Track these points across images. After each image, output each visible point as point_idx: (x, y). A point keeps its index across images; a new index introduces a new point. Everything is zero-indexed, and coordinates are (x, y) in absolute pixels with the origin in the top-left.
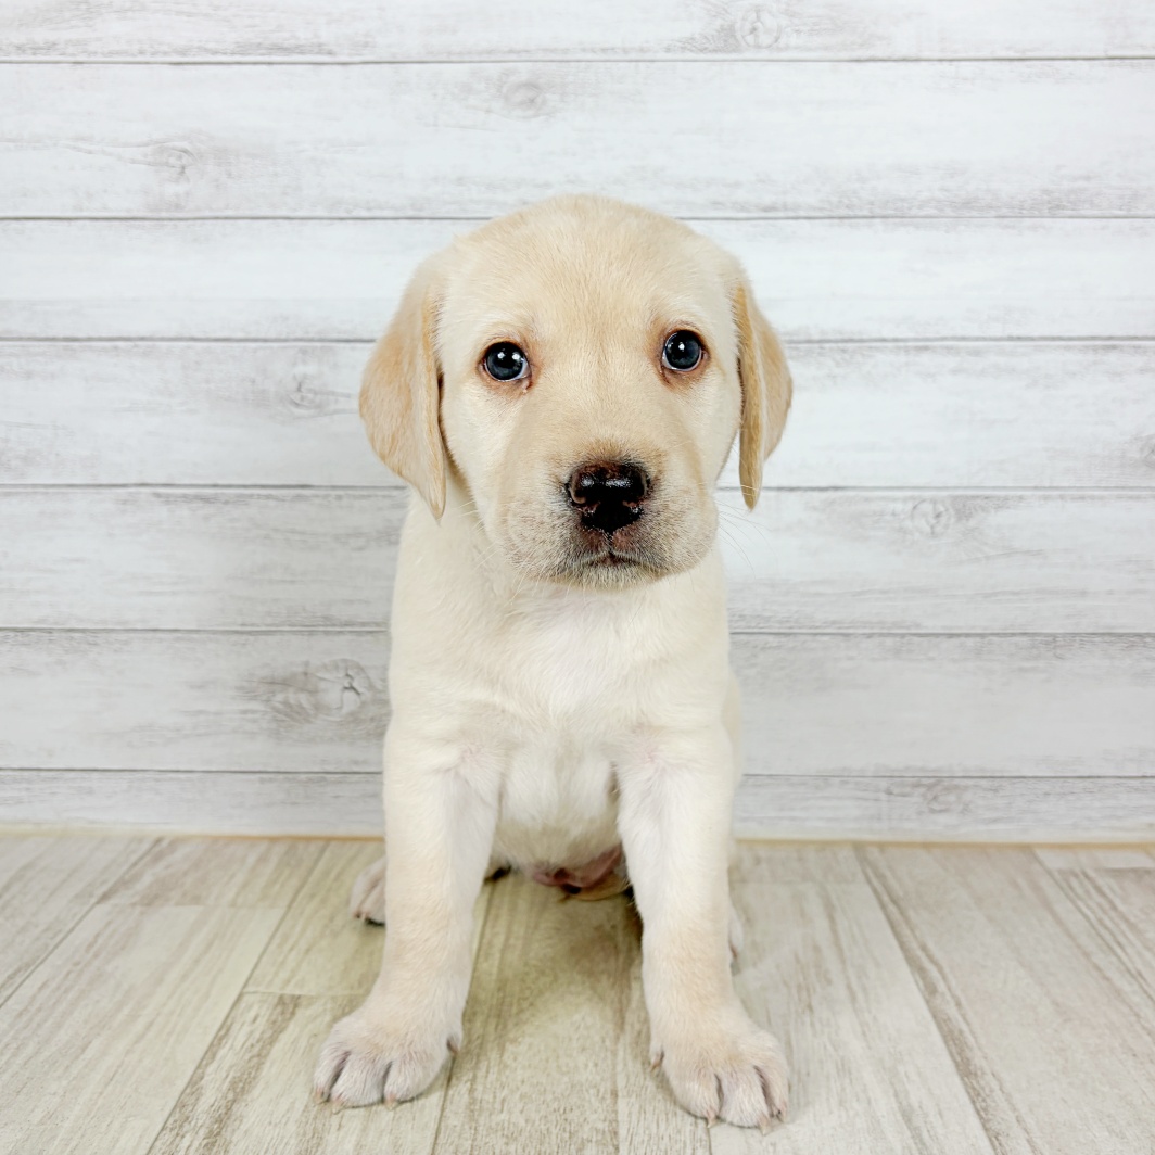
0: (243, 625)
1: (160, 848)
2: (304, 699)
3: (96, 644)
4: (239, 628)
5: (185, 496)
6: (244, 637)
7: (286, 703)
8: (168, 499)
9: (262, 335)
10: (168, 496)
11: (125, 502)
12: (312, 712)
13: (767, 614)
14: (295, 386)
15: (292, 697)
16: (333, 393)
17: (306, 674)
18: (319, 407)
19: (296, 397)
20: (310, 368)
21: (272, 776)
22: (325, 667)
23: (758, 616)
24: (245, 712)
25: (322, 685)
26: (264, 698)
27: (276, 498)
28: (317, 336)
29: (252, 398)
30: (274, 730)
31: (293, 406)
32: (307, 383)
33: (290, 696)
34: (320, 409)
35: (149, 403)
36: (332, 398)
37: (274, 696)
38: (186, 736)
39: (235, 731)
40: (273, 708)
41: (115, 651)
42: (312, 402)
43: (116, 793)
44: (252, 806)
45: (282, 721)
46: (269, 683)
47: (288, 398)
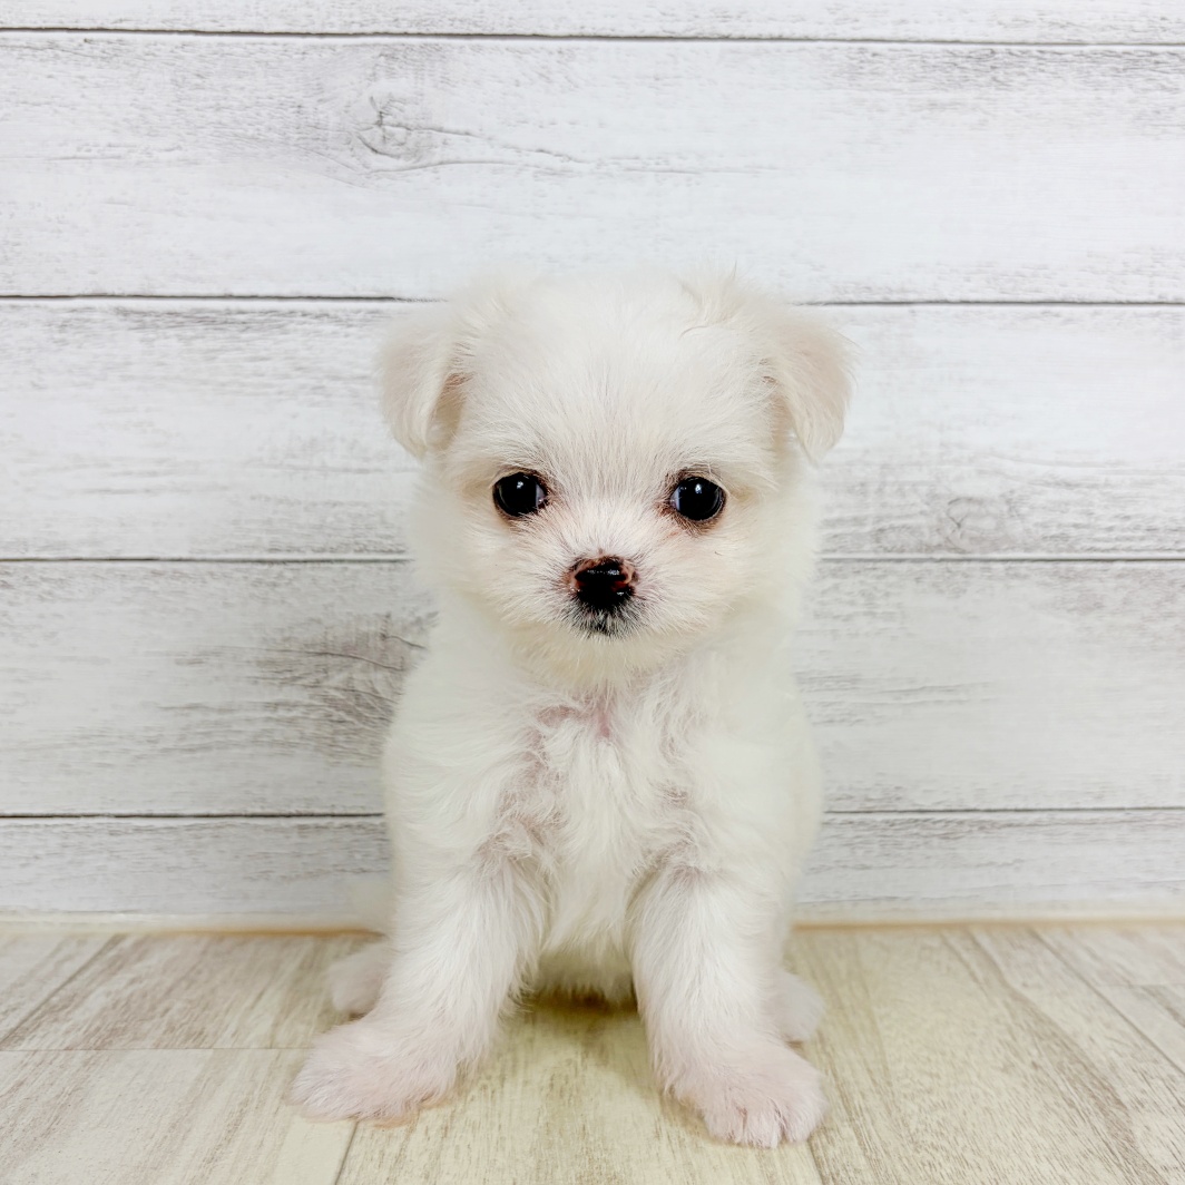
0: (272, 550)
1: (117, 952)
2: (382, 682)
3: (6, 585)
4: (267, 556)
5: (170, 314)
6: (276, 568)
7: (349, 689)
8: (142, 321)
9: (316, 28)
10: (144, 314)
11: (63, 326)
14: (377, 119)
15: (360, 677)
16: (440, 130)
17: (384, 637)
18: (416, 153)
19: (374, 136)
20: (402, 85)
21: (322, 822)
22: (418, 621)
23: (1179, 529)
24: (277, 705)
26: (310, 680)
27: (337, 320)
28: (413, 30)
29: (297, 136)
30: (326, 738)
31: (369, 151)
32: (394, 110)
33: (354, 676)
34: (416, 156)
35: (110, 146)
36: (438, 137)
37: (327, 678)
38: (166, 750)
39: (255, 741)
40: (325, 699)
41: (42, 599)
42: (402, 144)
43: (36, 857)
44: (284, 877)
45: (341, 722)
46: (320, 654)
47: (360, 138)
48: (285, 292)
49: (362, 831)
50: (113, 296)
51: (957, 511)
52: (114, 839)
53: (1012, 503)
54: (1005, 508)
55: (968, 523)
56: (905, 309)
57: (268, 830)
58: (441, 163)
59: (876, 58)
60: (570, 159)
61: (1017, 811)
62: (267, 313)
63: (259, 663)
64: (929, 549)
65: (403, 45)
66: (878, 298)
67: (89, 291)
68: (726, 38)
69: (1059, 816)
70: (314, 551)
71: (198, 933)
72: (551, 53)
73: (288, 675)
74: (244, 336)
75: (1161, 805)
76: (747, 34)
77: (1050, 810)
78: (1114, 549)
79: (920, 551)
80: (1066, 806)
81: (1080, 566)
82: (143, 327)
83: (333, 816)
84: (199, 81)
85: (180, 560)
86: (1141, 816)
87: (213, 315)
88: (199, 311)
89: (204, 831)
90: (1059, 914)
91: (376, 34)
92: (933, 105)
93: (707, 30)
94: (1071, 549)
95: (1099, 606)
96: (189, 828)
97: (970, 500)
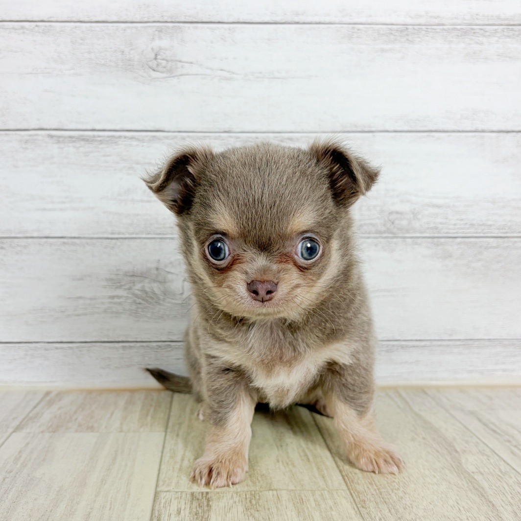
0: (113, 233)
1: (50, 398)
2: (156, 287)
3: (2, 248)
4: (110, 236)
5: (71, 137)
6: (114, 241)
7: (143, 290)
8: (59, 140)
9: (130, 19)
10: (59, 137)
11: (26, 142)
12: (161, 297)
13: (490, 223)
14: (154, 57)
15: (148, 285)
16: (180, 61)
17: (157, 269)
18: (170, 71)
19: (154, 64)
20: (165, 43)
21: (132, 344)
22: (171, 263)
23: (483, 225)
24: (113, 297)
25: (170, 276)
26: (127, 286)
27: (138, 140)
28: (169, 20)
29: (122, 64)
30: (134, 310)
31: (151, 70)
32: (161, 53)
33: (146, 285)
34: (170, 72)
35: (46, 68)
36: (179, 64)
37: (134, 285)
38: (69, 316)
39: (105, 311)
40: (133, 294)
41: (17, 253)
42: (165, 67)
43: (15, 359)
44: (116, 367)
45: (139, 303)
46: (131, 276)
47: (147, 65)
48: (117, 128)
49: (148, 348)
50: (46, 130)
51: (393, 217)
52: (47, 352)
53: (415, 214)
54: (412, 216)
55: (397, 222)
56: (370, 134)
57: (110, 348)
58: (181, 75)
59: (359, 31)
60: (234, 73)
61: (417, 340)
62: (108, 137)
63: (107, 280)
64: (381, 232)
65: (165, 26)
66: (359, 129)
67: (37, 127)
68: (297, 23)
69: (434, 343)
70: (129, 234)
71: (82, 391)
72: (226, 30)
73: (119, 284)
74: (101, 146)
75: (476, 338)
76: (306, 21)
77: (430, 340)
78: (457, 233)
79: (376, 233)
80: (437, 338)
81: (443, 240)
82: (59, 142)
83: (137, 342)
84: (81, 42)
85: (74, 238)
86: (468, 343)
87: (88, 138)
88: (82, 136)
89: (84, 349)
90: (434, 383)
91: (154, 22)
92: (383, 50)
93: (289, 19)
94: (439, 232)
95: (450, 256)
96: (77, 347)
97: (397, 213)
